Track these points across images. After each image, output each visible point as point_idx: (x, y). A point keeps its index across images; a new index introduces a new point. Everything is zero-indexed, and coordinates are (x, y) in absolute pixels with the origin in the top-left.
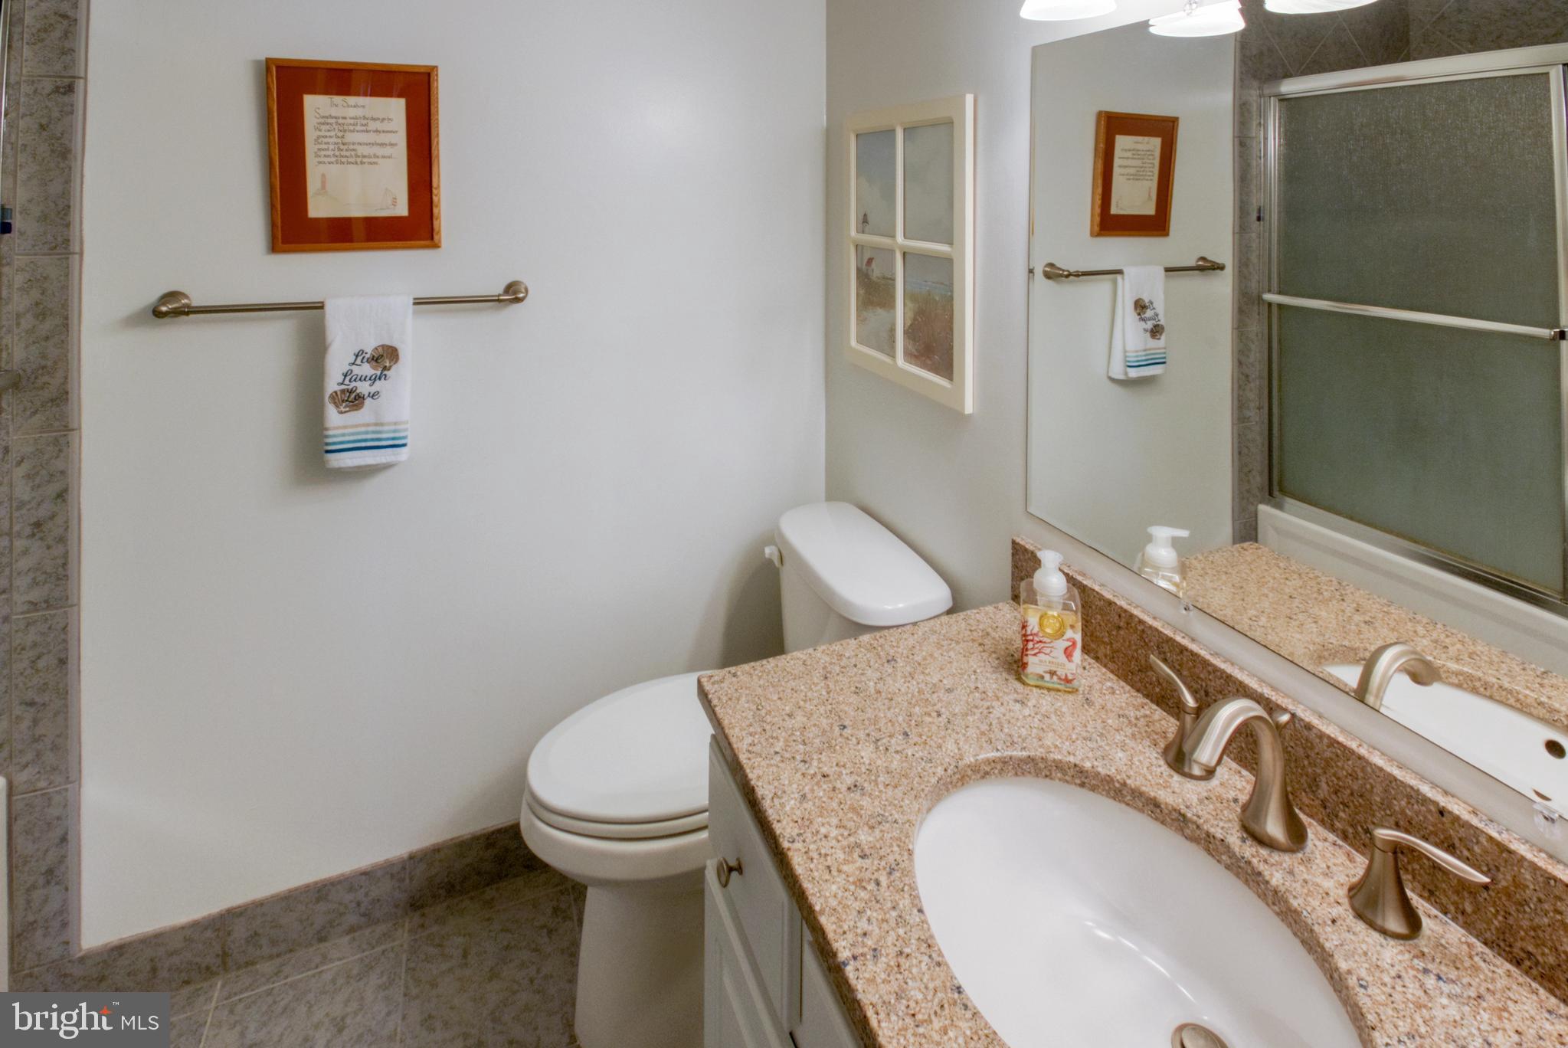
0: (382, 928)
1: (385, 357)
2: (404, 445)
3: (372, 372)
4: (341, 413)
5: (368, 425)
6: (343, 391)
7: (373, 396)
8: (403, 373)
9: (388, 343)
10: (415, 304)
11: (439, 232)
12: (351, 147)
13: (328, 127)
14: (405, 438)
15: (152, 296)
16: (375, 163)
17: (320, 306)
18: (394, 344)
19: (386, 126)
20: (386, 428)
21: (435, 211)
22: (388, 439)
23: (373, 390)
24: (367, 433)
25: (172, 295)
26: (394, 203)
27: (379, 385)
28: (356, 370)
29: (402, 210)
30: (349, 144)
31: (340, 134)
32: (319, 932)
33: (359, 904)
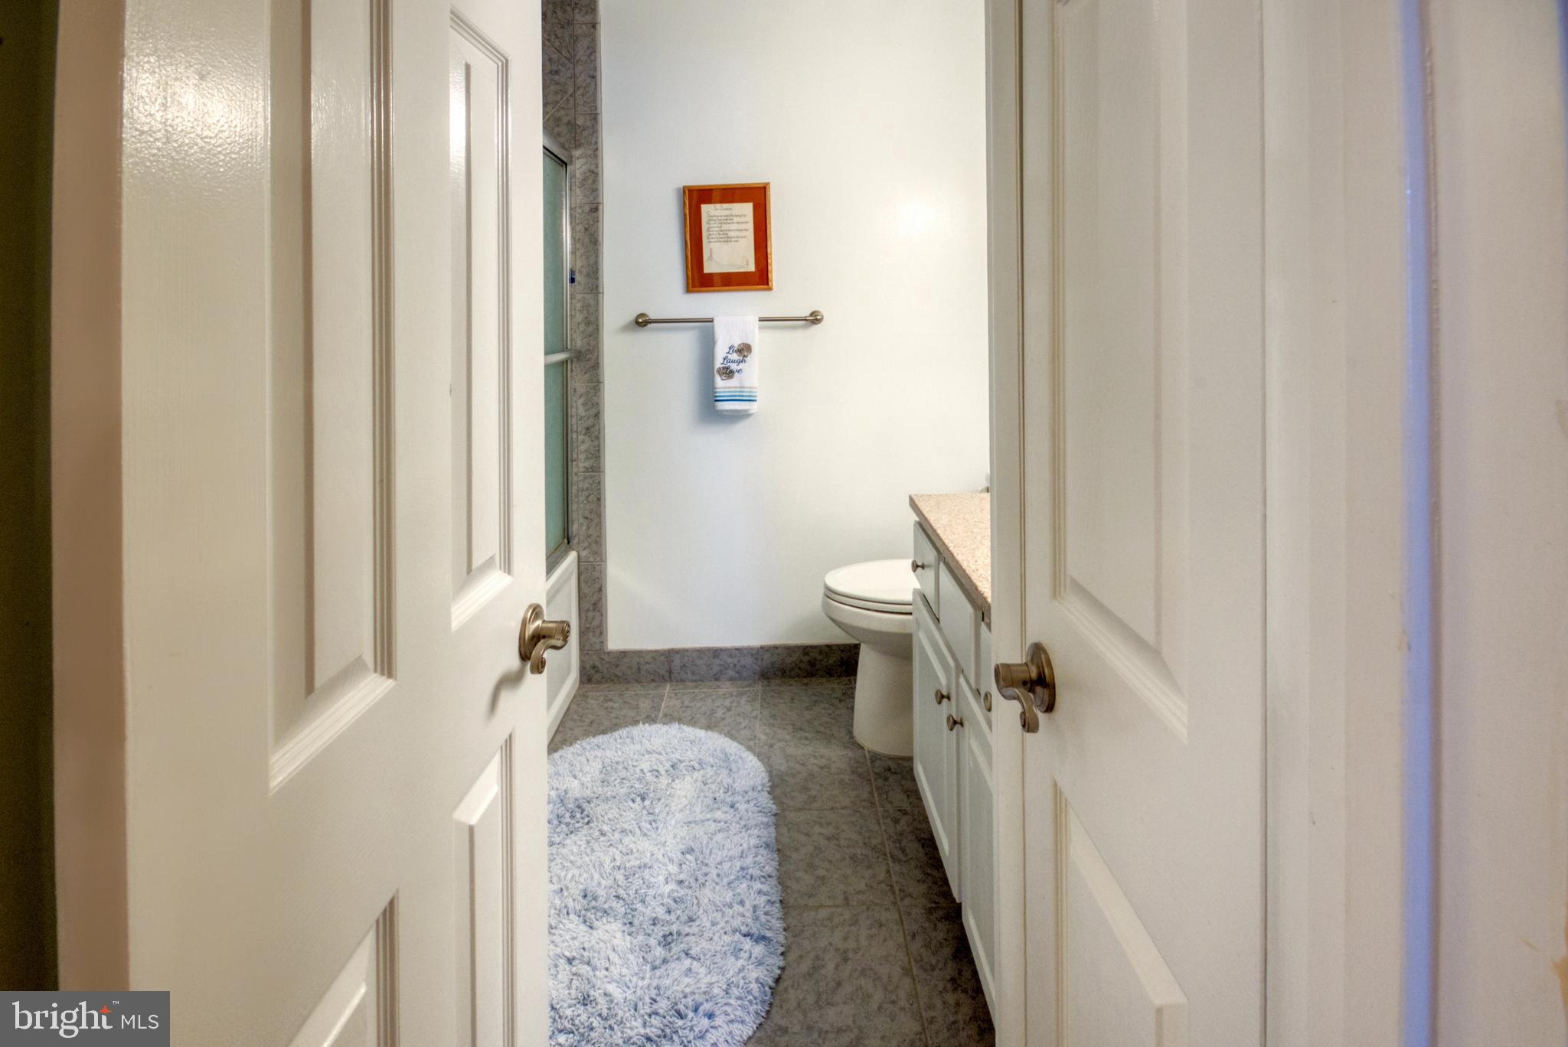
0: (746, 683)
1: (744, 350)
2: (755, 401)
3: (739, 358)
4: (723, 380)
5: (736, 387)
6: (723, 368)
7: (739, 371)
8: (754, 359)
9: (746, 342)
10: (760, 321)
11: (772, 281)
12: (725, 232)
13: (713, 222)
14: (755, 396)
15: (633, 316)
16: (737, 241)
17: (711, 321)
18: (749, 342)
19: (742, 220)
20: (745, 390)
21: (769, 268)
22: (746, 396)
23: (739, 368)
24: (736, 392)
25: (642, 315)
26: (747, 264)
27: (741, 366)
28: (730, 356)
29: (752, 268)
30: (724, 231)
31: (719, 225)
32: (715, 675)
33: (735, 665)
